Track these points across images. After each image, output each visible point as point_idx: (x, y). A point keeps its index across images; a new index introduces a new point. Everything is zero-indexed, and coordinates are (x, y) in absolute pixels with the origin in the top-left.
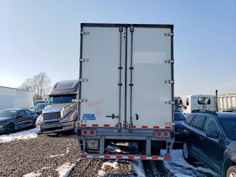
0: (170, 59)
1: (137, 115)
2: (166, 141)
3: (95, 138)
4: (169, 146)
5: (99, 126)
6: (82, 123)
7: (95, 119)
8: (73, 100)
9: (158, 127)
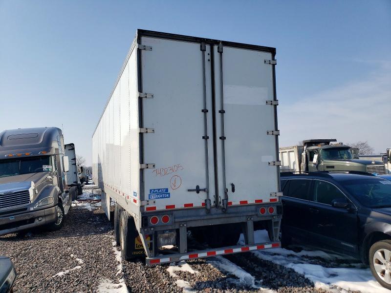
0: (272, 99)
1: (233, 185)
2: (271, 220)
3: (170, 228)
4: (275, 228)
5: (176, 207)
6: (148, 204)
7: (169, 197)
8: (45, 167)
9: (261, 201)
